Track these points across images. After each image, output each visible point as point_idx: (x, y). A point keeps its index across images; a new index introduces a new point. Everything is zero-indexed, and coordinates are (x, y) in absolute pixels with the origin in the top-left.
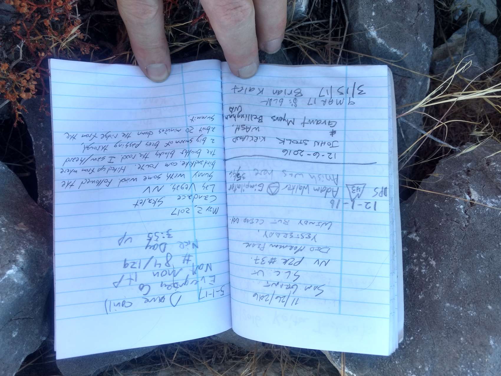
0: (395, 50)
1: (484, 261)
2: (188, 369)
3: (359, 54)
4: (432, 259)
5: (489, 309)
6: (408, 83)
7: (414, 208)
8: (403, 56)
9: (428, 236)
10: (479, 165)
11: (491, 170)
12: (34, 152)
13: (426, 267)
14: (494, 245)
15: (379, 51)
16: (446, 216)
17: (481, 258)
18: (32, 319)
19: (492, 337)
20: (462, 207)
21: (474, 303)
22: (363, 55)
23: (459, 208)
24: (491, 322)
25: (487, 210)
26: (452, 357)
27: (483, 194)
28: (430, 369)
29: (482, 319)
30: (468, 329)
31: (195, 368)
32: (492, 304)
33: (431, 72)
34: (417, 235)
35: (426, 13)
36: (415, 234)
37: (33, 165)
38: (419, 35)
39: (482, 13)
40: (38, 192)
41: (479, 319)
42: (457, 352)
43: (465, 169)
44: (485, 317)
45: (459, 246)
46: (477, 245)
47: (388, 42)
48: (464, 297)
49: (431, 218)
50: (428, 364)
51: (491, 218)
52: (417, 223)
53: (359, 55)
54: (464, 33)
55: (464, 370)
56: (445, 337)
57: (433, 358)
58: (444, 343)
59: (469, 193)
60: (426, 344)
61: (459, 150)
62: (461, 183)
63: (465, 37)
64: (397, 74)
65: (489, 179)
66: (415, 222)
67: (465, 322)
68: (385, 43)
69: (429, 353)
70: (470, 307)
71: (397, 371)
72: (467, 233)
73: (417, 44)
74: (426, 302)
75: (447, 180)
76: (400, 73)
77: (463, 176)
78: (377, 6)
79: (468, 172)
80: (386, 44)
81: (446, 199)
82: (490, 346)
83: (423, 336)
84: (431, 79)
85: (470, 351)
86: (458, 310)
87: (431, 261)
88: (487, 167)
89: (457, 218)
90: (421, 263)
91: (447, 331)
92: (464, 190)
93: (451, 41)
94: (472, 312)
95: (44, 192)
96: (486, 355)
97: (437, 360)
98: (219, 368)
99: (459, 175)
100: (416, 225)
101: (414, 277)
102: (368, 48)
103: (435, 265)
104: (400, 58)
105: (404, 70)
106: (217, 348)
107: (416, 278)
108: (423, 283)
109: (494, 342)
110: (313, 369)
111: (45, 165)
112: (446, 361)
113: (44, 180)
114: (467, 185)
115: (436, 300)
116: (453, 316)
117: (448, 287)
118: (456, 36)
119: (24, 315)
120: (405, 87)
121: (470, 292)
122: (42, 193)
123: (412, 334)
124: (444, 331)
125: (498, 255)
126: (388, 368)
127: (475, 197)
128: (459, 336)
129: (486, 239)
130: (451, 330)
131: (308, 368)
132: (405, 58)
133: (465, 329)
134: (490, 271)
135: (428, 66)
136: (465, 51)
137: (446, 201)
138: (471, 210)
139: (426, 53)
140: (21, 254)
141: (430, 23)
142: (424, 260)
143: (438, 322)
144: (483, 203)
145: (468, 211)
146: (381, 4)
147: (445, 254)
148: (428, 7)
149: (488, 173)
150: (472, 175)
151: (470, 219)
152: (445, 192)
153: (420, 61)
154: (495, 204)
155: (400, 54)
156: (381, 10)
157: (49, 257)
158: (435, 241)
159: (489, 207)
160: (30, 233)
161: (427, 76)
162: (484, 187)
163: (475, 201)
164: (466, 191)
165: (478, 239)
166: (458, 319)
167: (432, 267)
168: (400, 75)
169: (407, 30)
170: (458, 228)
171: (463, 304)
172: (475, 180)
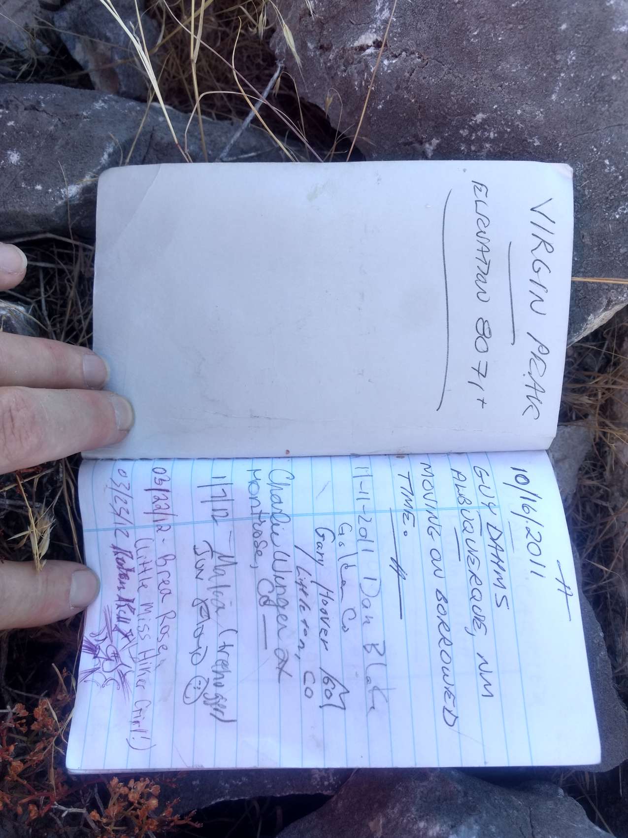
0: (105, 156)
1: (484, 31)
2: (621, 548)
4: (472, 118)
5: (567, 29)
6: (162, 138)
7: (382, 144)
8: (115, 144)
9: (432, 123)
10: (312, 30)
11: (323, 9)
12: (242, 798)
13: (485, 130)
14: (458, 12)
16: (399, 91)
17: (477, 35)
18: (531, 811)
19: (614, 26)
20: (386, 62)
21: (554, 53)
23: (388, 67)
24: (589, 27)
25: (395, 20)
27: (364, 24)
29: (583, 41)
30: (598, 65)
32: (558, 23)
34: (429, 141)
35: (42, 98)
36: (427, 145)
37: (261, 800)
38: (80, 113)
39: (41, 7)
40: (313, 793)
41: (582, 46)
43: (318, 53)
44: (579, 36)
45: (455, 71)
46: (455, 40)
47: (89, 166)
48: (543, 68)
49: (402, 116)
51: (409, 13)
52: (407, 141)
54: (74, 38)
56: (610, 107)
58: (618, 108)
59: (362, 48)
60: (618, 138)
61: (282, 62)
62: (343, 60)
63: (82, 36)
64: (145, 157)
65: (338, 13)
66: (405, 144)
67: (585, 70)
68: (91, 171)
70: (560, 59)
72: (432, 57)
73: (96, 117)
74: (546, 135)
75: (337, 84)
76: (143, 151)
77: (331, 57)
78: (25, 180)
79: (324, 49)
80: (94, 170)
83: (605, 143)
86: (565, 80)
87: (476, 121)
88: (317, 15)
89: (404, 71)
90: (478, 138)
91: (599, 101)
92: (355, 57)
93: (87, 62)
94: (570, 57)
95: (314, 784)
99: (329, 64)
100: (411, 143)
101: (501, 152)
103: (483, 114)
104: (118, 147)
105: (137, 144)
106: (585, 497)
107: (503, 148)
108: (513, 137)
109: (624, 25)
113: (293, 782)
114: (348, 51)
115: (545, 117)
116: (574, 89)
117: (524, 95)
118: (79, 53)
119: (527, 824)
120: (169, 144)
121: (535, 57)
122: (315, 787)
123: (601, 160)
124: (600, 106)
125: (476, 6)
127: (371, 38)
128: (609, 82)
129: (445, 24)
130: (598, 94)
132: (118, 140)
133: (597, 70)
134: (501, 21)
135: (132, 103)
136: (108, 40)
137: (373, 88)
138: (393, 46)
139: (111, 103)
140: (426, 829)
141: (59, 92)
142: (473, 132)
143: (583, 117)
144: (382, 25)
145: (394, 53)
146: (22, 172)
147: (466, 96)
148: (31, 93)
149: (327, 15)
150: (331, 41)
151: (408, 50)
152: (357, 89)
153: (125, 115)
154: (384, 6)
155: (112, 147)
156: (32, 174)
157: (431, 778)
158: (442, 112)
159: (389, 15)
160: (389, 811)
161: (149, 106)
162: (353, 22)
163: (377, 40)
164: (358, 54)
165: (445, 38)
166: (579, 81)
167: (486, 120)
168: (146, 151)
169: (70, 132)
170: (422, 72)
171: (555, 72)
172: (340, 37)
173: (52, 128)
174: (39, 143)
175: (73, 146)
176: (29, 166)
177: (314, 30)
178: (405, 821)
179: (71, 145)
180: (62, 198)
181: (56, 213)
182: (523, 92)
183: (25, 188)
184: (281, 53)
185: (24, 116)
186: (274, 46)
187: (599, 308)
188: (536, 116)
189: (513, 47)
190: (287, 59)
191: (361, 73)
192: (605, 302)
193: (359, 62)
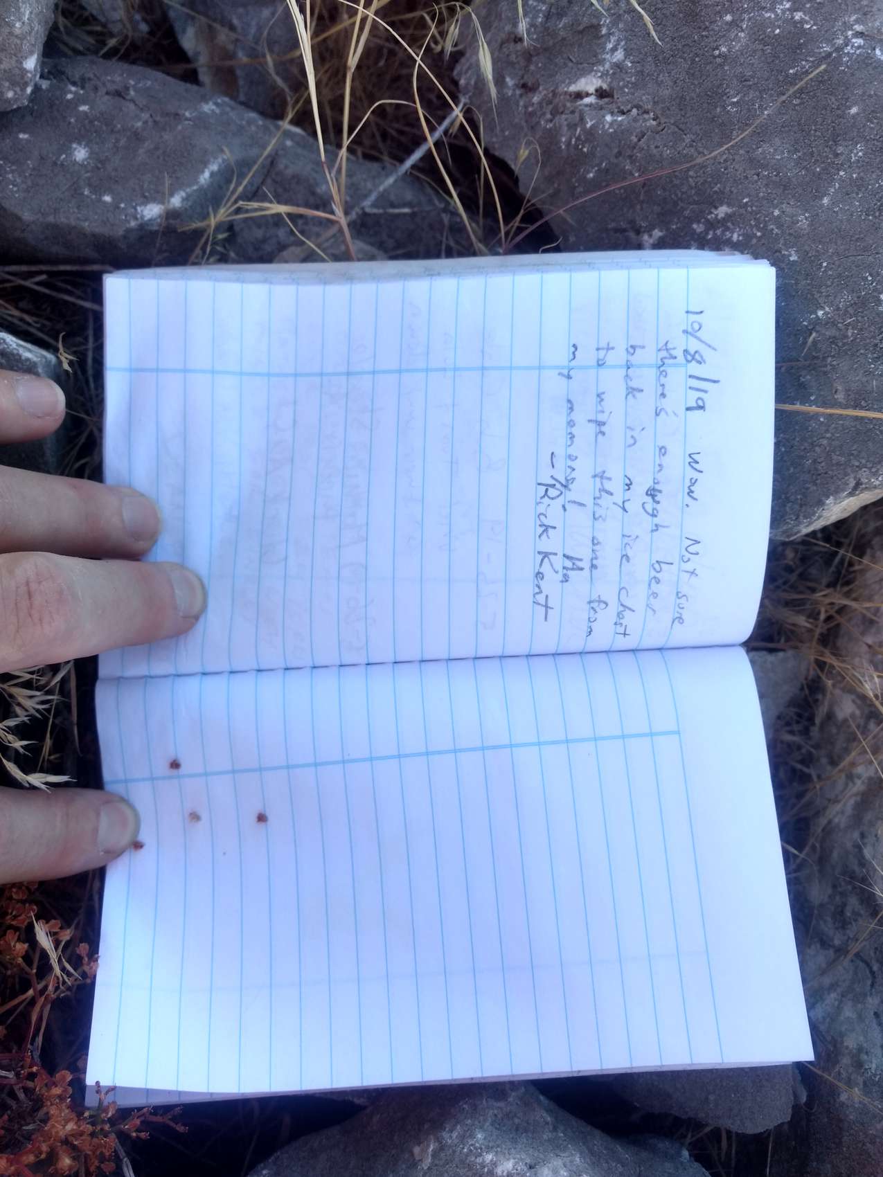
0: (207, 174)
1: (746, 99)
4: (713, 210)
5: (858, 114)
6: (286, 167)
7: (584, 225)
8: (224, 160)
9: (657, 209)
10: (515, 61)
11: (535, 37)
13: (728, 229)
14: (716, 68)
15: (199, 210)
16: (621, 158)
17: (737, 102)
20: (609, 118)
21: (836, 143)
23: (611, 124)
25: (630, 65)
27: (588, 64)
29: (877, 134)
32: (847, 104)
34: (648, 232)
35: (133, 83)
36: (646, 237)
38: (181, 112)
41: (873, 140)
43: (518, 92)
44: (872, 125)
46: (705, 105)
47: (183, 183)
48: (817, 161)
49: (617, 192)
51: (650, 59)
52: (619, 227)
54: (187, 17)
59: (579, 95)
61: (467, 96)
62: (551, 107)
63: (197, 16)
64: (258, 188)
65: (554, 45)
66: (616, 230)
67: (873, 172)
68: (184, 191)
70: (842, 154)
72: (672, 122)
73: (202, 122)
74: (807, 248)
75: (537, 136)
77: (536, 99)
78: (90, 185)
79: (528, 88)
80: (188, 190)
81: (581, 149)
86: (843, 181)
87: (717, 215)
88: (526, 43)
89: (631, 134)
90: (715, 238)
92: (568, 105)
93: (197, 54)
94: (855, 151)
99: (530, 109)
100: (624, 230)
102: (185, 234)
103: (728, 207)
104: (229, 168)
108: (763, 244)
114: (560, 95)
115: (811, 225)
116: (854, 195)
117: (787, 192)
118: (189, 40)
120: (293, 177)
121: (809, 145)
123: (875, 294)
127: (593, 84)
129: (696, 82)
132: (231, 154)
134: (772, 89)
135: (253, 115)
136: (232, 28)
137: (585, 150)
138: (621, 99)
139: (224, 108)
141: (156, 80)
142: (710, 230)
143: (860, 232)
144: (612, 69)
145: (622, 107)
146: (88, 175)
147: (709, 180)
148: (117, 74)
149: (539, 45)
150: (538, 80)
151: (641, 107)
152: (563, 147)
153: (242, 127)
154: (619, 44)
155: (217, 165)
156: (101, 180)
158: (673, 196)
159: (623, 58)
160: (445, 1135)
162: (573, 60)
163: (601, 88)
164: (571, 102)
165: (693, 99)
166: (863, 186)
167: (731, 217)
168: (261, 180)
169: (163, 134)
170: (654, 139)
171: (833, 168)
172: (551, 76)
173: (139, 124)
174: (117, 141)
175: (164, 152)
176: (99, 169)
177: (518, 63)
178: (465, 1150)
179: (161, 151)
180: (136, 219)
181: (125, 237)
182: (785, 188)
183: (88, 197)
184: (467, 84)
185: (104, 103)
186: (460, 74)
187: (843, 490)
188: (798, 221)
189: (782, 127)
190: (474, 94)
191: (572, 127)
192: (852, 483)
193: (573, 112)
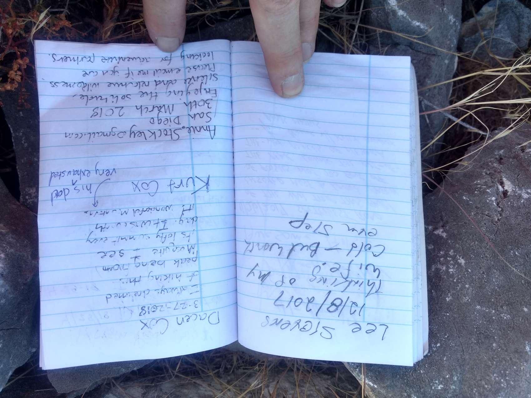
0: (418, 24)
1: (518, 259)
2: (194, 381)
3: (378, 29)
4: (461, 257)
5: (524, 312)
6: (433, 62)
7: (441, 201)
8: (427, 30)
9: (456, 232)
10: (512, 151)
11: (526, 157)
12: (14, 144)
13: (454, 266)
15: (400, 25)
16: (475, 209)
17: (516, 255)
18: (18, 329)
19: (529, 342)
20: (494, 198)
21: (508, 305)
22: (381, 30)
23: (491, 200)
24: (527, 326)
25: (522, 202)
26: (483, 365)
27: (518, 183)
28: (459, 378)
29: (517, 323)
30: (502, 334)
31: (202, 379)
32: (528, 306)
33: (459, 49)
34: (444, 231)
36: (441, 230)
37: (14, 159)
38: (445, 6)
40: (20, 190)
41: (514, 322)
42: (489, 359)
43: (497, 157)
44: (520, 320)
45: (491, 243)
46: (511, 241)
47: (410, 14)
48: (497, 298)
49: (460, 212)
50: (457, 373)
51: (527, 210)
52: (443, 217)
53: (377, 31)
54: (495, 6)
55: (497, 379)
56: (475, 344)
57: (462, 367)
58: (474, 349)
59: (502, 184)
60: (454, 350)
61: (490, 135)
62: (493, 172)
63: (497, 10)
64: (420, 52)
65: (524, 167)
66: (441, 217)
67: (498, 326)
68: (407, 15)
69: (458, 361)
70: (503, 309)
71: (423, 381)
72: (499, 228)
73: (443, 16)
74: (454, 304)
75: (477, 170)
76: (424, 50)
77: (495, 165)
79: (500, 160)
80: (408, 17)
81: (476, 190)
82: (526, 352)
83: (451, 343)
84: (459, 57)
85: (504, 359)
86: (490, 313)
87: (459, 259)
88: (522, 154)
89: (489, 211)
90: (449, 261)
91: (478, 336)
92: (496, 179)
93: (481, 15)
95: (26, 189)
96: (521, 362)
97: (466, 369)
98: (229, 378)
99: (490, 164)
100: (442, 220)
101: (440, 277)
102: (388, 22)
103: (464, 263)
104: (424, 33)
105: (428, 47)
106: (226, 357)
107: (443, 278)
108: (451, 284)
109: (530, 348)
110: (331, 378)
111: (27, 159)
112: (477, 369)
113: (27, 176)
114: (500, 175)
115: (465, 303)
116: (484, 320)
117: (478, 288)
118: (486, 9)
119: (9, 326)
120: (430, 66)
121: (504, 293)
122: (25, 190)
123: (439, 341)
124: (474, 337)
126: (412, 378)
127: (509, 188)
128: (491, 342)
129: (521, 233)
130: (482, 336)
131: (326, 377)
132: (430, 32)
133: (498, 334)
134: (526, 269)
135: (456, 42)
136: (497, 26)
137: (476, 192)
138: (504, 202)
139: (454, 27)
142: (452, 258)
143: (467, 327)
144: (518, 194)
145: (500, 203)
147: (475, 252)
149: (522, 160)
150: (505, 164)
151: (503, 212)
152: (475, 182)
153: (447, 36)
155: (424, 28)
157: (33, 262)
158: (463, 237)
159: (524, 198)
160: (10, 235)
161: (455, 54)
162: (519, 177)
163: (508, 192)
164: (498, 181)
165: (512, 234)
166: (490, 323)
167: (460, 266)
168: (424, 52)
170: (489, 222)
171: (495, 307)
172: (508, 169)
177: (512, 153)
178: (4, 245)
182: (480, 287)
188: (465, 297)
189: (509, 278)
191: (486, 184)
193: (493, 182)
